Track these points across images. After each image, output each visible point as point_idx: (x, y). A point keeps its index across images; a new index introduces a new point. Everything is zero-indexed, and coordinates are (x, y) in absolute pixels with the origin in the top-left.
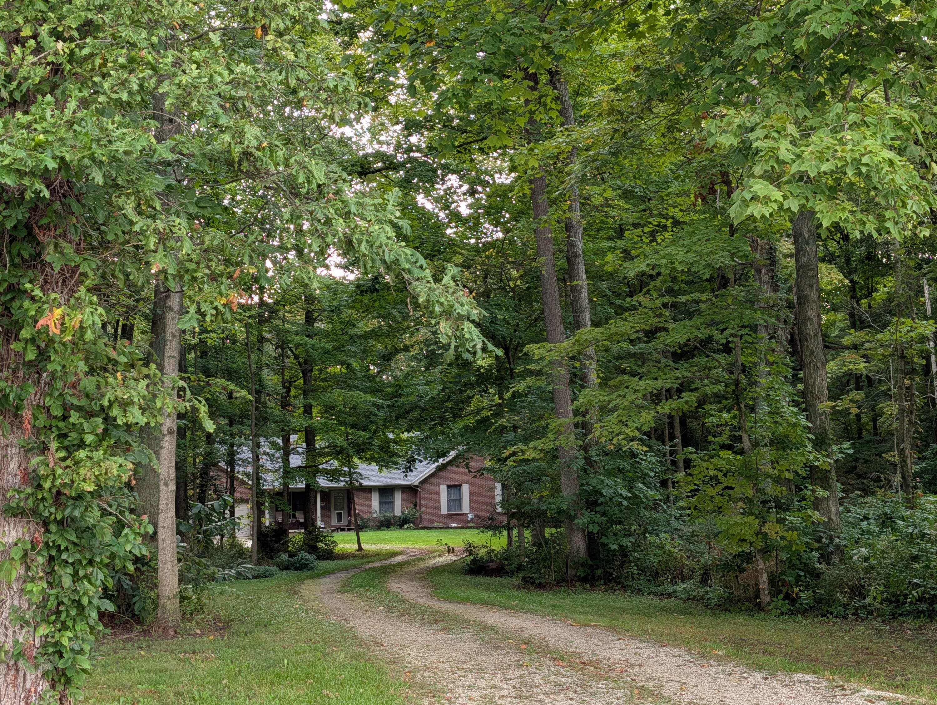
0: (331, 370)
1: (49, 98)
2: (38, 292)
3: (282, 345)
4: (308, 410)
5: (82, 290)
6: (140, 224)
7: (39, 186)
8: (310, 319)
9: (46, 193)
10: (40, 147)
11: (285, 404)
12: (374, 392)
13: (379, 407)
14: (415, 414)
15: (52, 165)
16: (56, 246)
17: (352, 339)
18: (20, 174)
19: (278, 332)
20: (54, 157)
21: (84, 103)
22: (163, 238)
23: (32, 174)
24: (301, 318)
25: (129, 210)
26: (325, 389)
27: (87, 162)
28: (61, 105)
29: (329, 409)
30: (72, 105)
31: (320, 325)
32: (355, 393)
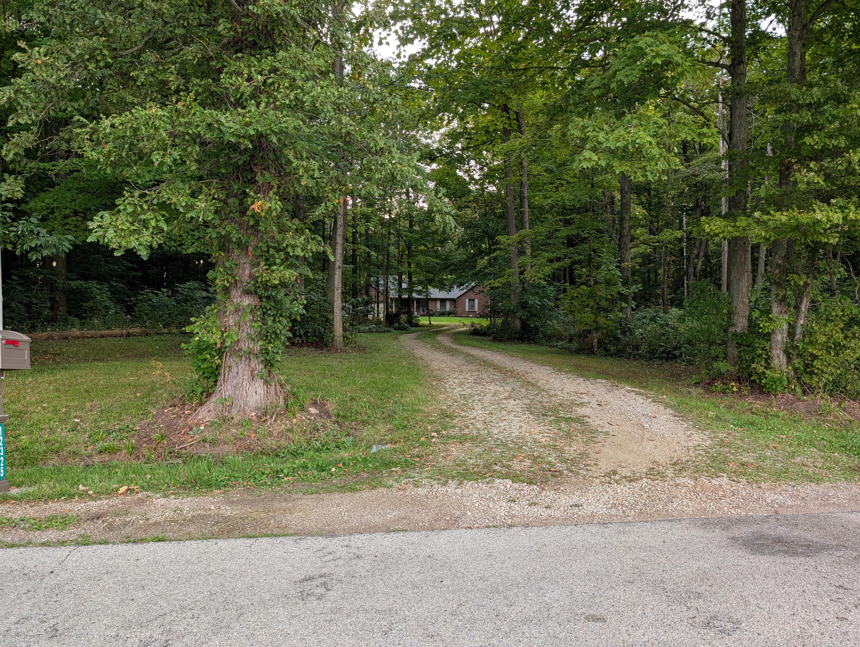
0: (420, 248)
1: (253, 101)
2: (252, 194)
3: (399, 236)
4: (409, 265)
5: (271, 193)
6: (295, 163)
7: (247, 142)
8: (411, 226)
9: (251, 146)
10: (248, 125)
11: (400, 262)
12: (437, 257)
13: (438, 264)
14: (452, 267)
15: (252, 132)
16: (262, 173)
17: (428, 234)
18: (239, 136)
19: (397, 230)
20: (254, 129)
21: (268, 104)
22: (307, 170)
23: (244, 137)
24: (407, 224)
25: (291, 156)
26: (417, 256)
27: (268, 132)
28: (258, 105)
29: (418, 264)
30: (263, 105)
31: (417, 228)
32: (429, 258)
